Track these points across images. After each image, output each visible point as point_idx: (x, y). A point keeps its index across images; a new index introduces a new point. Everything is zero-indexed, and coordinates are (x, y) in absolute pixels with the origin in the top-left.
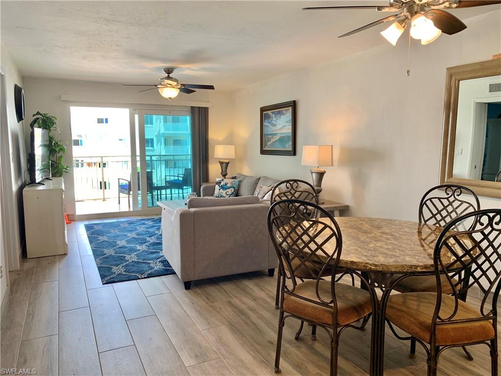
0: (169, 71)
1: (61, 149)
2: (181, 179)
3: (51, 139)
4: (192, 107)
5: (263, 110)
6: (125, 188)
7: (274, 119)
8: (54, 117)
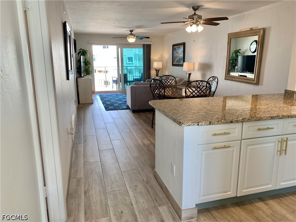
0: (131, 31)
1: (89, 64)
2: (140, 78)
3: (86, 59)
4: (143, 44)
5: (173, 46)
6: (115, 82)
7: (177, 50)
8: (87, 50)
